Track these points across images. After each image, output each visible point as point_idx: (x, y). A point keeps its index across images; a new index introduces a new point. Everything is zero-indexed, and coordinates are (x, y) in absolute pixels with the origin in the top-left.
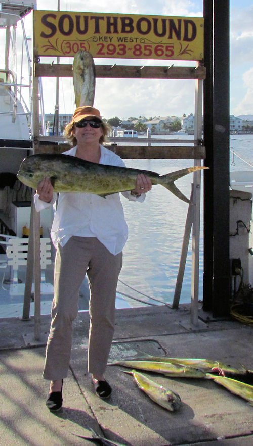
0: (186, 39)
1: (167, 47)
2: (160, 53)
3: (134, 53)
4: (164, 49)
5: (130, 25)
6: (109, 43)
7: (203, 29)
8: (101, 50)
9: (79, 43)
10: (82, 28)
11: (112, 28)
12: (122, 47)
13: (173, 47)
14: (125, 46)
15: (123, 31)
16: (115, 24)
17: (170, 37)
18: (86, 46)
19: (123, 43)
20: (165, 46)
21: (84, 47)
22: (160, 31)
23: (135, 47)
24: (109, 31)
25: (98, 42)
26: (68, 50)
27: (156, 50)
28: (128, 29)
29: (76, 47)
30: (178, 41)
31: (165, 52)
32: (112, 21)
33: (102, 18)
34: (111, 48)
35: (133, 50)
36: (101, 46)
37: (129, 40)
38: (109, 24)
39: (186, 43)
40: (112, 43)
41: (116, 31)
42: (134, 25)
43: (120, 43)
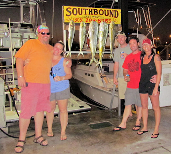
0: (115, 17)
1: (109, 20)
2: (107, 22)
3: (98, 22)
4: (108, 20)
5: (97, 12)
6: (90, 18)
7: (120, 13)
8: (87, 20)
9: (79, 18)
10: (80, 13)
11: (91, 13)
12: (94, 20)
13: (111, 20)
14: (95, 20)
15: (94, 14)
16: (92, 11)
17: (110, 16)
18: (82, 19)
19: (95, 18)
20: (108, 19)
21: (81, 20)
22: (107, 14)
23: (98, 20)
24: (89, 14)
25: (86, 18)
26: (76, 21)
27: (105, 21)
28: (96, 13)
29: (78, 19)
30: (113, 18)
31: (108, 21)
32: (91, 10)
33: (87, 9)
34: (90, 20)
35: (98, 21)
36: (87, 19)
37: (96, 17)
38: (90, 12)
39: (115, 18)
40: (91, 18)
41: (92, 14)
42: (98, 12)
43: (93, 18)
